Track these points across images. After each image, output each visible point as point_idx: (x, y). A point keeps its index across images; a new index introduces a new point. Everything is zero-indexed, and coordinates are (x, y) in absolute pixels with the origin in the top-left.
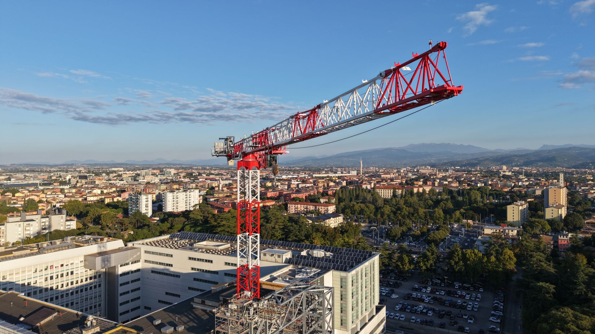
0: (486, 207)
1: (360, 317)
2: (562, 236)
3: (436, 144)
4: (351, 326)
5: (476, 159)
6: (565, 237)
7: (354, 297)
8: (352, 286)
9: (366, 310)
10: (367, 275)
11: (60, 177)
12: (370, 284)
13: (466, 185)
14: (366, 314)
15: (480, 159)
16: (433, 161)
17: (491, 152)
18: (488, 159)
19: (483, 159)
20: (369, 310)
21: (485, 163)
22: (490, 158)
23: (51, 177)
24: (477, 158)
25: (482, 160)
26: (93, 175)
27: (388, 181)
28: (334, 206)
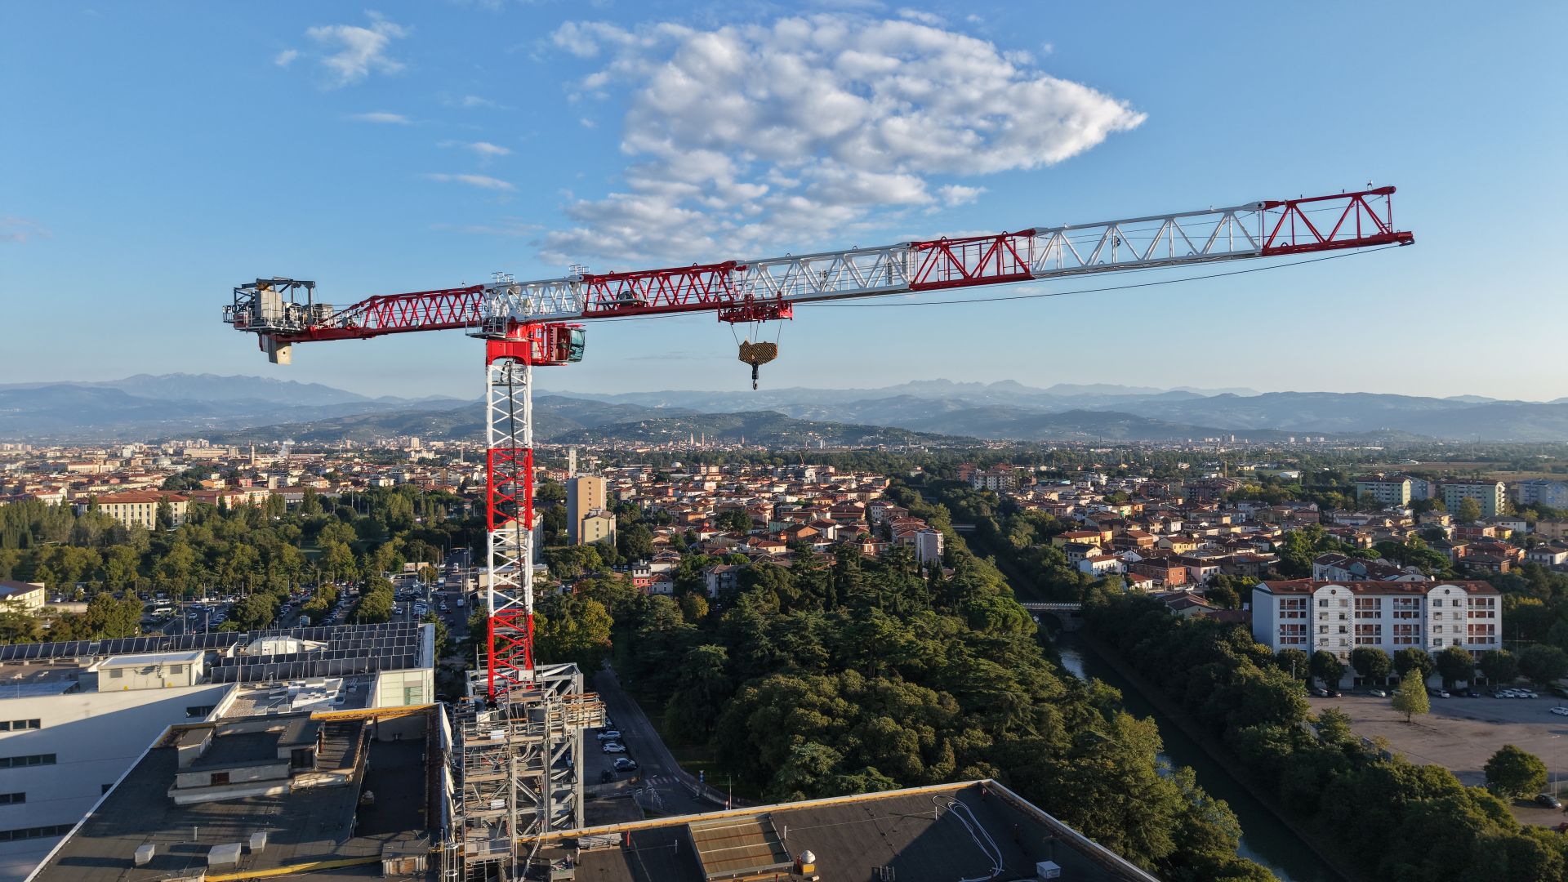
0: (443, 531)
2: (640, 571)
3: (218, 378)
5: (336, 421)
6: (645, 571)
13: (350, 483)
15: (347, 421)
16: (211, 426)
17: (372, 404)
18: (365, 422)
19: (353, 421)
21: (361, 431)
22: (373, 419)
24: (338, 419)
25: (352, 424)
27: (112, 482)
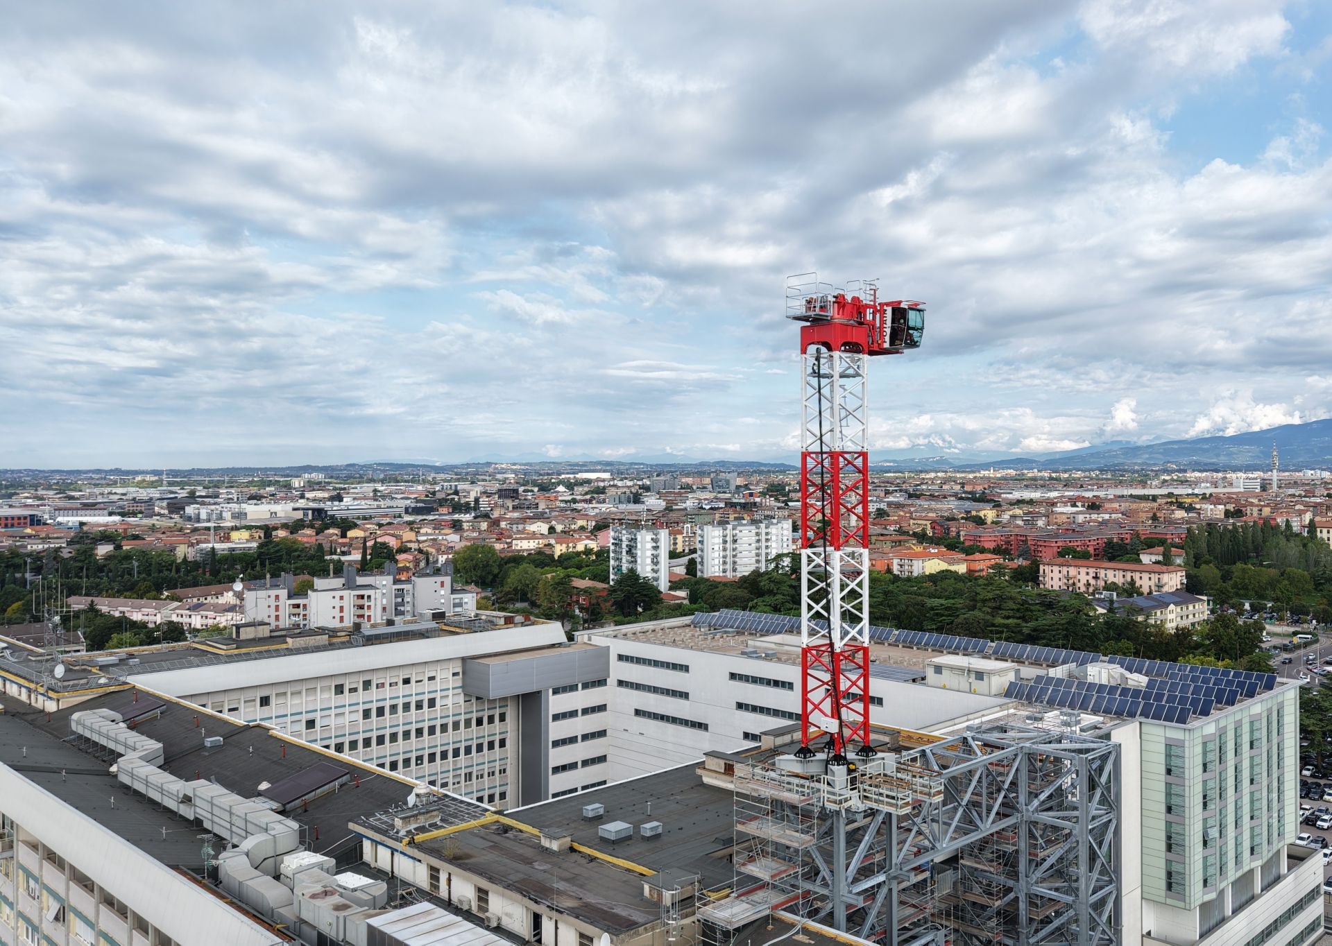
1: (1232, 874)
4: (1197, 894)
7: (1211, 806)
8: (1205, 771)
9: (1252, 853)
10: (1255, 743)
11: (456, 493)
12: (1265, 774)
14: (1253, 865)
20: (1265, 853)
23: (434, 493)
26: (536, 489)
28: (1179, 574)
